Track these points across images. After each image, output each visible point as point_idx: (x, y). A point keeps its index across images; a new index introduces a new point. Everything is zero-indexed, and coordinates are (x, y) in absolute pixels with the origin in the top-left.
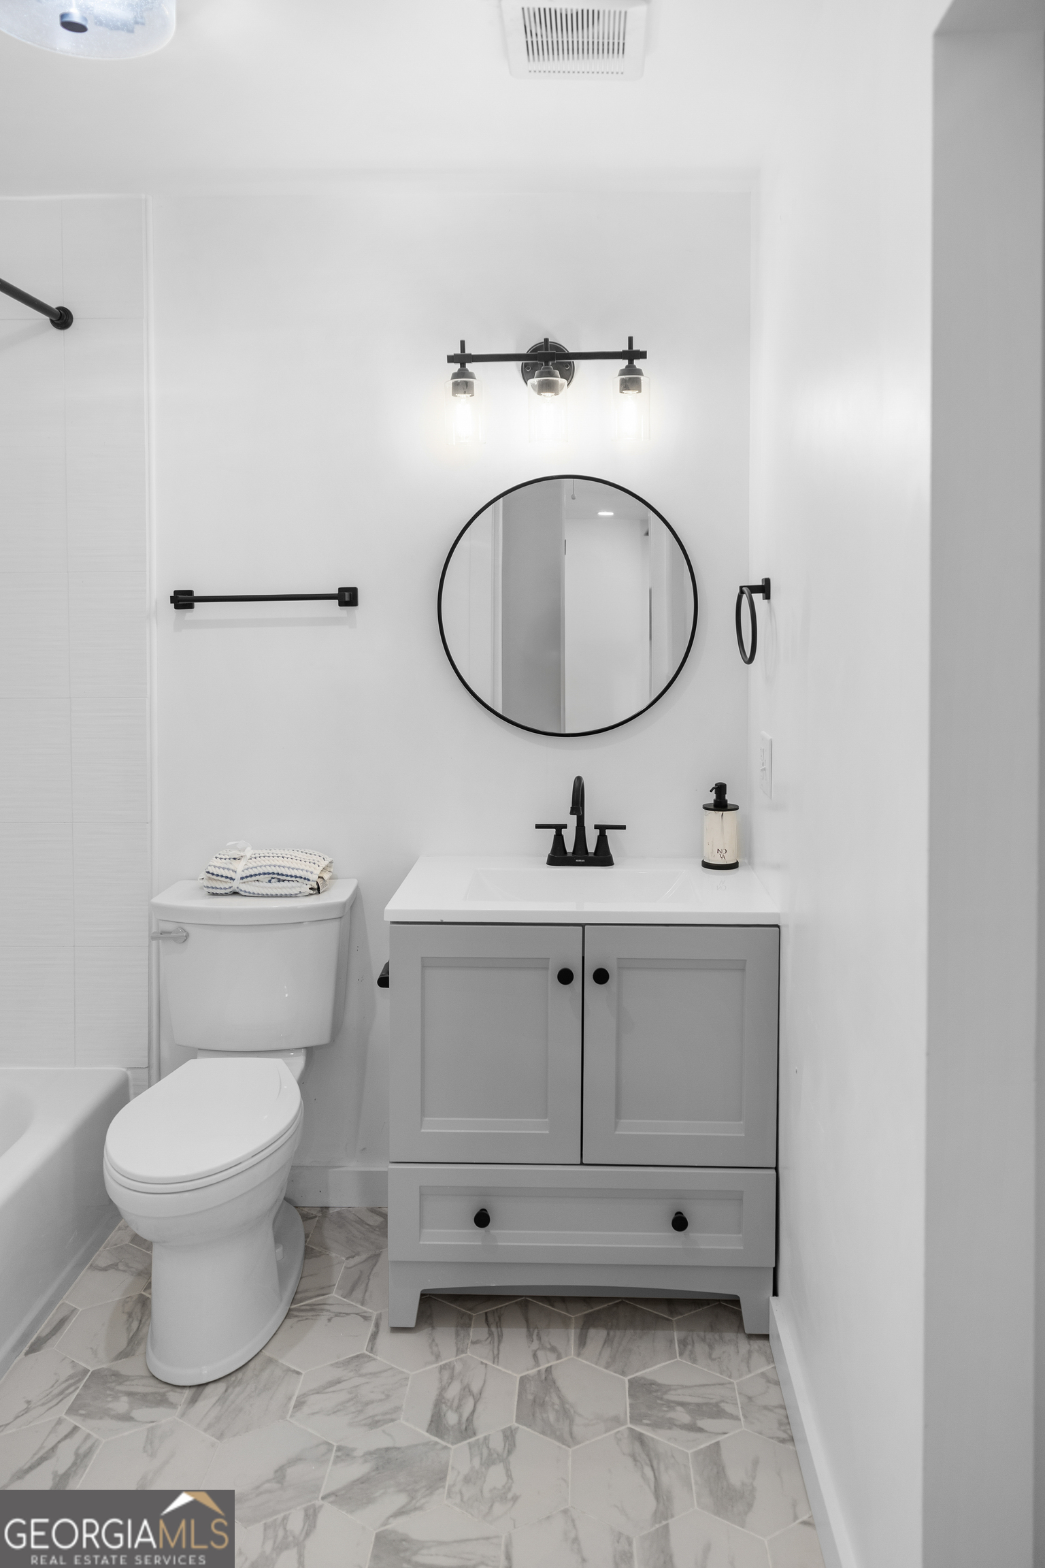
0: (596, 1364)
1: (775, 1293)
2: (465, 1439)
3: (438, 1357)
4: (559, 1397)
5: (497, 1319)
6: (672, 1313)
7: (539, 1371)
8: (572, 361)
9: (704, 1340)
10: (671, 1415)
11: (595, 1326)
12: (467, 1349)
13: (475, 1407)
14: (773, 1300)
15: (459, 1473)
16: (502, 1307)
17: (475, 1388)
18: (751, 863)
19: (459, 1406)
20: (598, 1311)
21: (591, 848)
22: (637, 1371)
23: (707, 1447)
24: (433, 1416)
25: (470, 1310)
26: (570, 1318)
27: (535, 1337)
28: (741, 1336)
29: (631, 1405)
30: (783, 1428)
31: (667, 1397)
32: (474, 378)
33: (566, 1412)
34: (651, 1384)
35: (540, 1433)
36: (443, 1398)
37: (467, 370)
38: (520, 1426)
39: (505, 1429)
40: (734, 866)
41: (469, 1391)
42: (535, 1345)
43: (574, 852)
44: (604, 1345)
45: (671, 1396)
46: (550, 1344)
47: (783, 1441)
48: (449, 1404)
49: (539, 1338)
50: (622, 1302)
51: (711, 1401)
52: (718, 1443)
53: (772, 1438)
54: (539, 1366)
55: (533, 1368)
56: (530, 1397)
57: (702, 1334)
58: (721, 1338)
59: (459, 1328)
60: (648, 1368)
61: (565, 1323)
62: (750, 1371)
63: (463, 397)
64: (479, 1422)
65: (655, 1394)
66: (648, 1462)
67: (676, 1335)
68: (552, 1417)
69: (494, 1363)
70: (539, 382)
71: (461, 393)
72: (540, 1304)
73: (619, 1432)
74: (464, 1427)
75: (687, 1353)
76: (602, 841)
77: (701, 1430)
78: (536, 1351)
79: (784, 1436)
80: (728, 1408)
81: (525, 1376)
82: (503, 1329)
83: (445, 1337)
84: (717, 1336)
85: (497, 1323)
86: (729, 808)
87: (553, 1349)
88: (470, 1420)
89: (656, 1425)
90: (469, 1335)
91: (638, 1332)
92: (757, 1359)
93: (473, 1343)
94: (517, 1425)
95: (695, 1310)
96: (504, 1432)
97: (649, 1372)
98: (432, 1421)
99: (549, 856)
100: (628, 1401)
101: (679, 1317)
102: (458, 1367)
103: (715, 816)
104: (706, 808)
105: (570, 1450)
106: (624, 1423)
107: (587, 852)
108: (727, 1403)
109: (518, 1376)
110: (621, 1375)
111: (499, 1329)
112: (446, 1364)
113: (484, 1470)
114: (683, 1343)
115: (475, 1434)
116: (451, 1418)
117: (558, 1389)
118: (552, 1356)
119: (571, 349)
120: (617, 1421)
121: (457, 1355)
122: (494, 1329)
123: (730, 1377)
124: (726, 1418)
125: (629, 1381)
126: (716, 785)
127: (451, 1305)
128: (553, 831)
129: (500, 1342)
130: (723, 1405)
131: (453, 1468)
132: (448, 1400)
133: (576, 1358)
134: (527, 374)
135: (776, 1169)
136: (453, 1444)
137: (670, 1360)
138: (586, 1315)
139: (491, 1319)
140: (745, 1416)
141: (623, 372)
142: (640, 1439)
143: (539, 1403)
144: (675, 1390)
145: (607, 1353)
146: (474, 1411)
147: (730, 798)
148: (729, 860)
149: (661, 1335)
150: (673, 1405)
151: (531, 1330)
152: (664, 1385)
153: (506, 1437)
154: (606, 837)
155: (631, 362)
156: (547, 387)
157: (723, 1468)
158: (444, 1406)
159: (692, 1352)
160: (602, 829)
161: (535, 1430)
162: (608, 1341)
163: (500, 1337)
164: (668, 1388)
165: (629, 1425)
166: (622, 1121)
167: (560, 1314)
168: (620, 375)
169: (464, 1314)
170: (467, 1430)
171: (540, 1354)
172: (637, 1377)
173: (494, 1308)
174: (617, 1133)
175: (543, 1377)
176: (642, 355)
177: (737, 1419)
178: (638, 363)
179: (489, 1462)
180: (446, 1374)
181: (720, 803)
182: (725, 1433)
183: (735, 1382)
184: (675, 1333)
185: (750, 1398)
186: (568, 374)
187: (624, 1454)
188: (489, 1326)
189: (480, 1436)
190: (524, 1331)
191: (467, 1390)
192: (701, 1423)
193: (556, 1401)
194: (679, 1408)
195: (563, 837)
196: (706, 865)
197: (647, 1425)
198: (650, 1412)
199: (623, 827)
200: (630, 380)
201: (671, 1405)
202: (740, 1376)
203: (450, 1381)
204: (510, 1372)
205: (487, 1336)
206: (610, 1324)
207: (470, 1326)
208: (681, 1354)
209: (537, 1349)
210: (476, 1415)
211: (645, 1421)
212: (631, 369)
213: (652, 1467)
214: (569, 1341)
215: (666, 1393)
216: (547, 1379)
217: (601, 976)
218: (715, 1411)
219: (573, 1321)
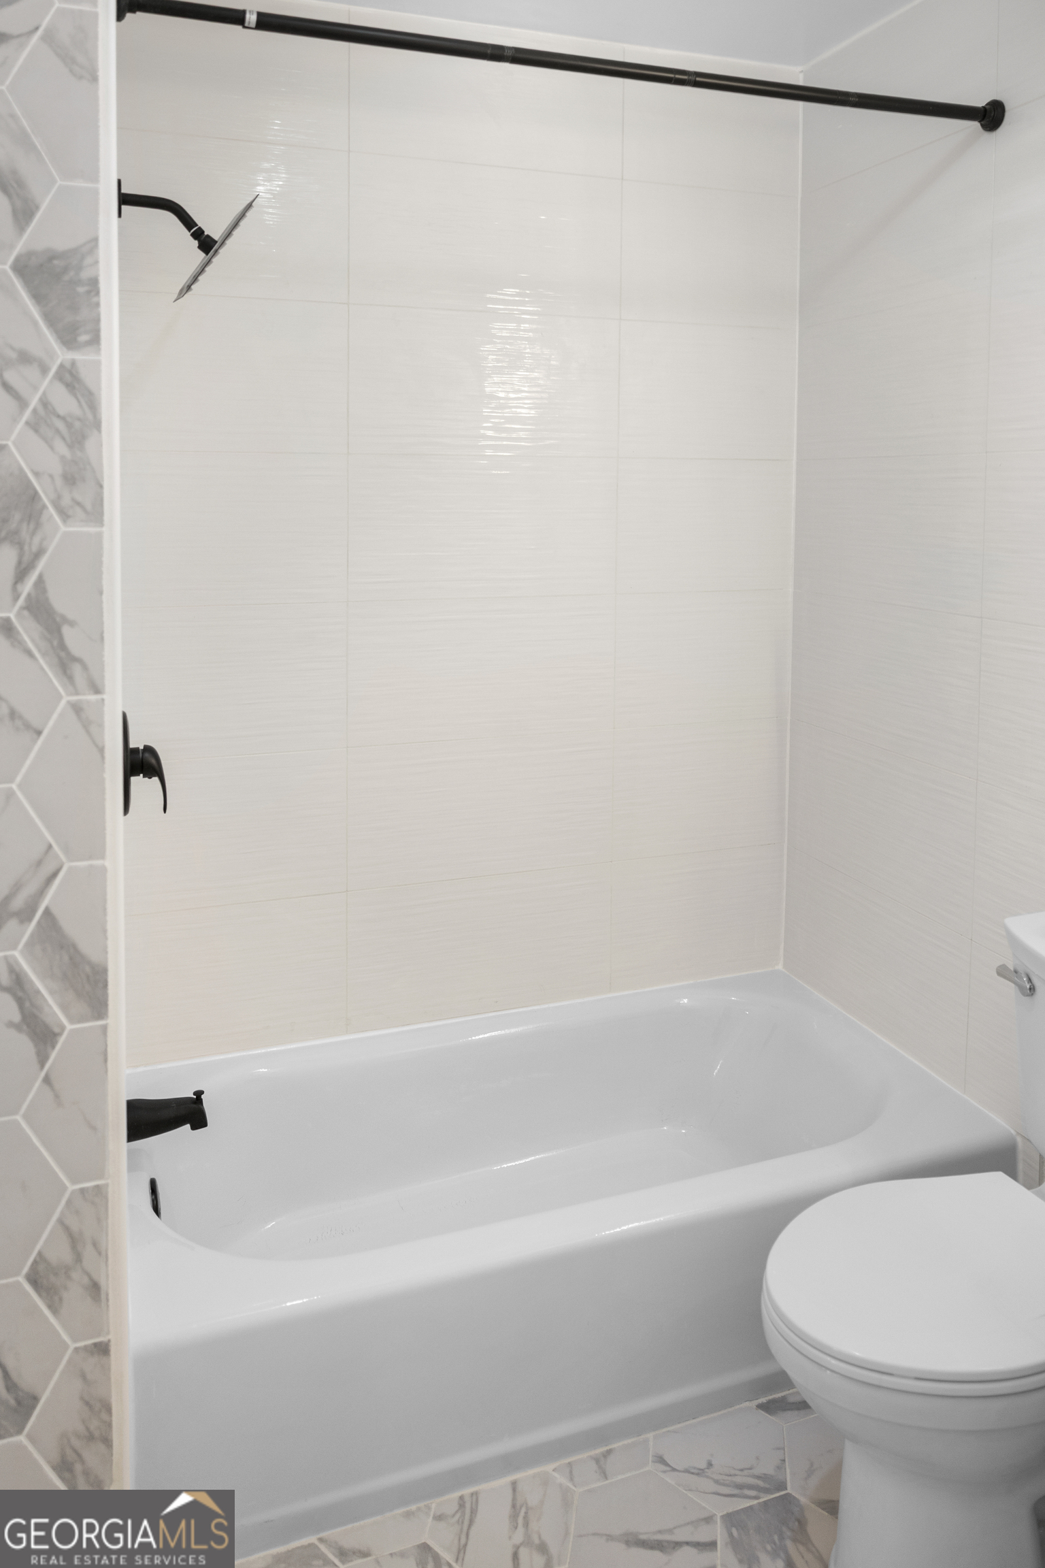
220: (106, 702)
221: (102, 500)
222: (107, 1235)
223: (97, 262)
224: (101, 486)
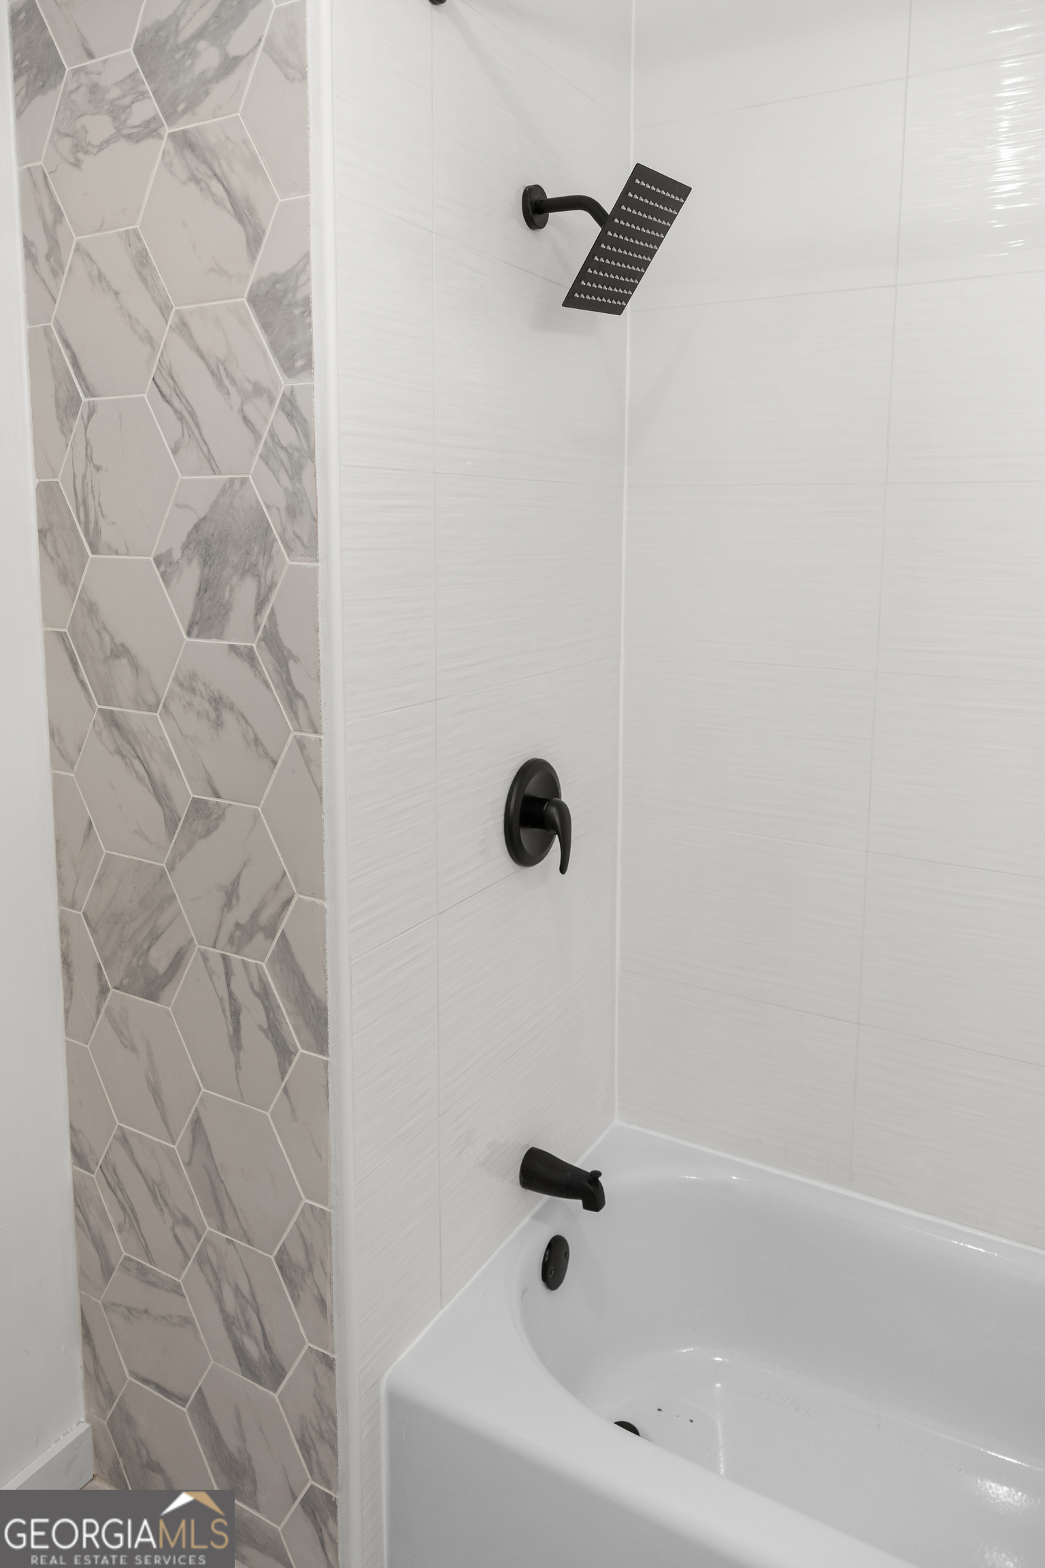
220: (323, 742)
221: (316, 534)
222: (331, 1261)
223: (309, 279)
224: (315, 520)
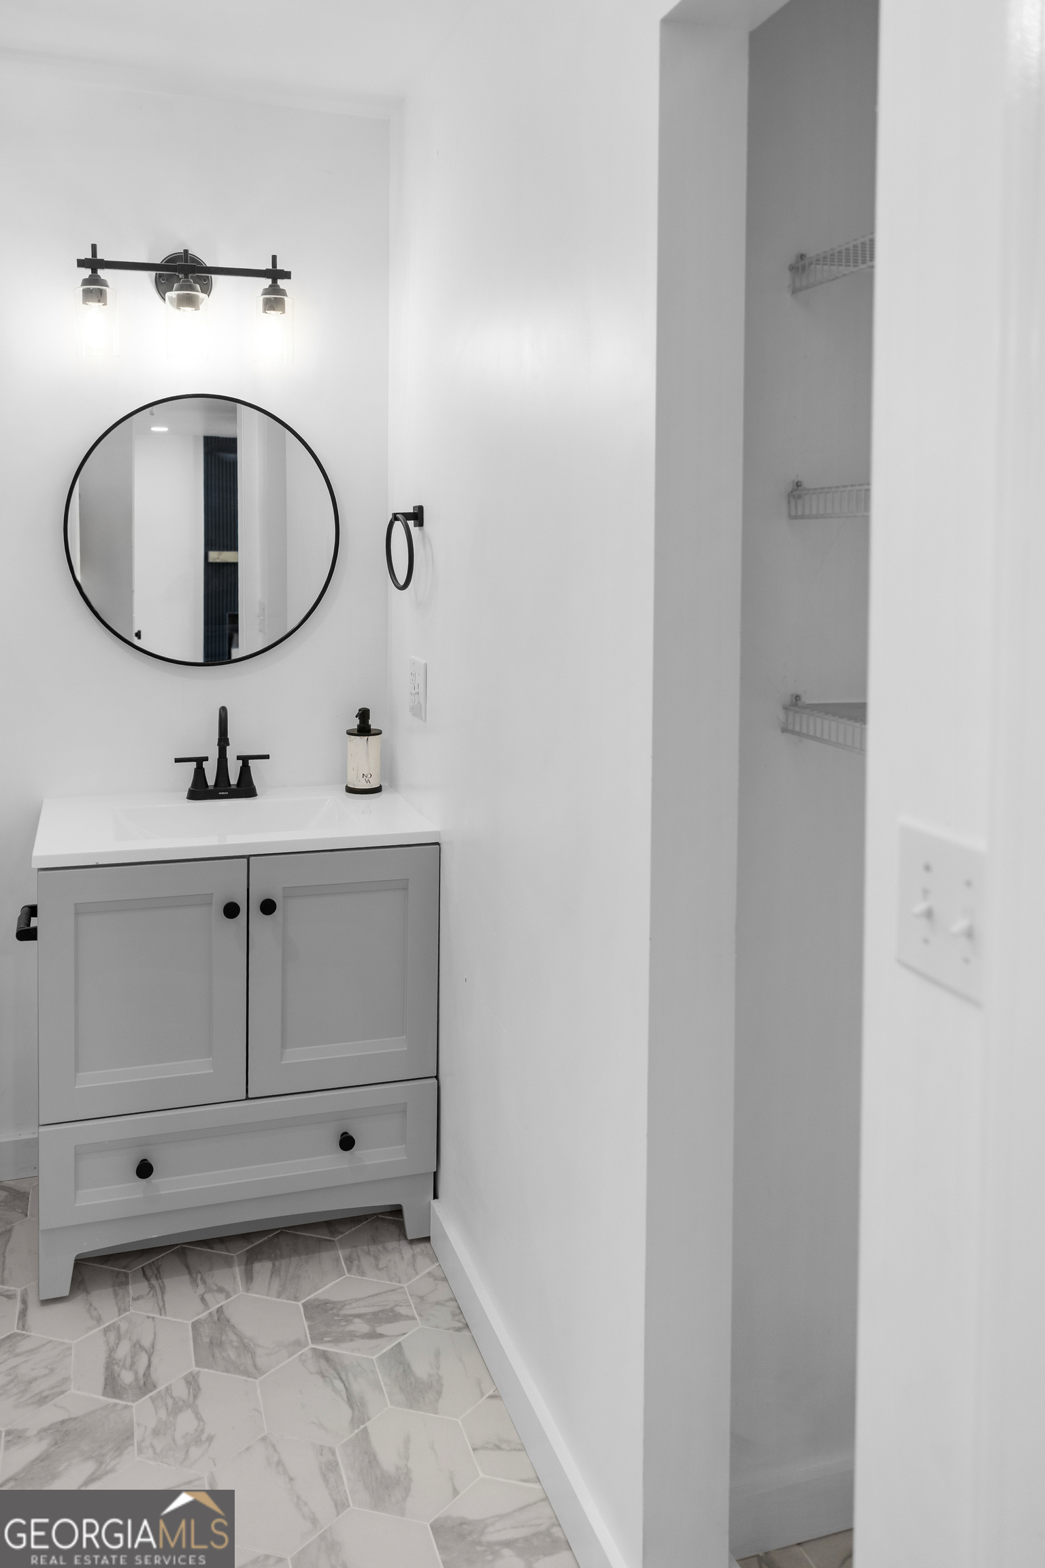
0: (267, 1295)
1: (435, 1196)
2: (145, 1394)
3: (99, 1320)
4: (236, 1334)
5: (156, 1272)
6: (333, 1234)
7: (210, 1314)
8: (209, 275)
9: (368, 1253)
10: (350, 1328)
11: (259, 1260)
12: (129, 1307)
13: (149, 1361)
14: (434, 1203)
15: (146, 1428)
16: (158, 1259)
17: (147, 1343)
18: (394, 785)
19: (133, 1364)
20: (260, 1245)
21: (234, 779)
22: (309, 1294)
23: (390, 1349)
24: (106, 1379)
25: (124, 1268)
26: (232, 1257)
27: (199, 1281)
28: (403, 1243)
29: (309, 1327)
30: (457, 1318)
31: (342, 1312)
32: (107, 286)
33: (246, 1347)
34: (327, 1303)
35: (223, 1372)
36: (114, 1359)
37: (99, 276)
38: (202, 1369)
39: (186, 1375)
40: (377, 790)
41: (141, 1347)
42: (201, 1289)
43: (216, 785)
44: (271, 1277)
45: (347, 1311)
46: (216, 1285)
47: (459, 1330)
48: (121, 1364)
49: (204, 1282)
50: (281, 1231)
51: (386, 1308)
52: (399, 1344)
53: (449, 1329)
54: (209, 1309)
55: (203, 1312)
56: (206, 1340)
57: (366, 1248)
58: (385, 1249)
59: (117, 1288)
60: (319, 1289)
61: (228, 1263)
62: (417, 1274)
63: (95, 306)
64: (156, 1374)
65: (331, 1312)
66: (336, 1375)
67: (341, 1254)
68: (232, 1354)
69: (161, 1315)
70: (178, 295)
71: (95, 302)
72: (198, 1248)
73: (302, 1354)
74: (142, 1383)
75: (355, 1268)
76: (245, 771)
77: (381, 1336)
78: (203, 1295)
79: (460, 1325)
80: (403, 1311)
81: (197, 1320)
82: (165, 1280)
83: (103, 1300)
84: (380, 1247)
85: (156, 1276)
86: (372, 732)
87: (221, 1290)
88: (147, 1374)
89: (337, 1341)
90: (129, 1292)
91: (303, 1257)
92: (421, 1261)
93: (134, 1299)
94: (197, 1369)
95: (355, 1227)
96: (185, 1378)
97: (321, 1293)
98: (106, 1384)
99: (190, 790)
100: (306, 1324)
101: (340, 1237)
102: (124, 1326)
103: (360, 741)
104: (350, 733)
105: (257, 1381)
106: (306, 1344)
107: (230, 785)
108: (401, 1306)
109: (190, 1323)
110: (294, 1300)
111: (160, 1281)
112: (110, 1325)
113: (171, 1419)
114: (349, 1260)
115: (155, 1387)
116: (127, 1377)
117: (233, 1327)
118: (221, 1296)
119: (209, 263)
120: (299, 1344)
121: (120, 1315)
122: (154, 1282)
123: (400, 1282)
124: (403, 1320)
125: (303, 1304)
126: (360, 710)
127: (104, 1266)
128: (194, 764)
129: (163, 1293)
130: (398, 1309)
131: (138, 1424)
132: (120, 1361)
133: (245, 1293)
134: (162, 286)
135: (437, 1077)
136: (133, 1401)
137: (339, 1277)
138: (248, 1251)
139: (149, 1273)
140: (420, 1315)
141: (266, 292)
142: (325, 1356)
143: (216, 1344)
144: (350, 1304)
145: (276, 1284)
146: (149, 1366)
147: (373, 723)
148: (374, 784)
149: (326, 1256)
150: (350, 1318)
151: (194, 1275)
152: (338, 1302)
153: (188, 1383)
154: (249, 767)
155: (274, 281)
156: (189, 301)
157: (409, 1365)
158: (116, 1367)
159: (359, 1267)
160: (245, 759)
161: (217, 1370)
162: (274, 1272)
163: (163, 1289)
164: (343, 1304)
165: (312, 1346)
166: (287, 1050)
167: (221, 1255)
168: (263, 294)
169: (118, 1273)
170: (146, 1385)
171: (208, 1297)
172: (310, 1299)
173: (149, 1262)
174: (283, 1062)
175: (216, 1318)
176: (287, 275)
177: (413, 1318)
178: (282, 283)
179: (176, 1410)
180: (112, 1336)
181: (364, 729)
182: (405, 1334)
183: (405, 1286)
184: (340, 1252)
185: (422, 1298)
186: (207, 289)
187: (311, 1373)
188: (148, 1279)
189: (161, 1388)
190: (188, 1277)
191: (137, 1346)
192: (380, 1330)
193: (234, 1338)
194: (357, 1320)
195: (204, 769)
196: (350, 790)
197: (329, 1342)
198: (329, 1330)
199: (267, 757)
200: (274, 300)
201: (348, 1319)
202: (410, 1279)
203: (117, 1341)
204: (180, 1320)
205: (148, 1289)
206: (273, 1255)
207: (128, 1284)
208: (349, 1270)
209: (204, 1293)
210: (152, 1369)
211: (326, 1339)
212: (274, 289)
213: (341, 1379)
214: (235, 1278)
215: (341, 1309)
216: (220, 1318)
217: (268, 907)
218: (392, 1316)
219: (236, 1259)
